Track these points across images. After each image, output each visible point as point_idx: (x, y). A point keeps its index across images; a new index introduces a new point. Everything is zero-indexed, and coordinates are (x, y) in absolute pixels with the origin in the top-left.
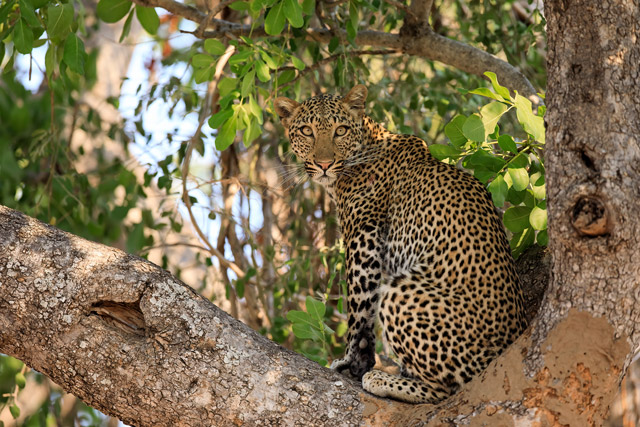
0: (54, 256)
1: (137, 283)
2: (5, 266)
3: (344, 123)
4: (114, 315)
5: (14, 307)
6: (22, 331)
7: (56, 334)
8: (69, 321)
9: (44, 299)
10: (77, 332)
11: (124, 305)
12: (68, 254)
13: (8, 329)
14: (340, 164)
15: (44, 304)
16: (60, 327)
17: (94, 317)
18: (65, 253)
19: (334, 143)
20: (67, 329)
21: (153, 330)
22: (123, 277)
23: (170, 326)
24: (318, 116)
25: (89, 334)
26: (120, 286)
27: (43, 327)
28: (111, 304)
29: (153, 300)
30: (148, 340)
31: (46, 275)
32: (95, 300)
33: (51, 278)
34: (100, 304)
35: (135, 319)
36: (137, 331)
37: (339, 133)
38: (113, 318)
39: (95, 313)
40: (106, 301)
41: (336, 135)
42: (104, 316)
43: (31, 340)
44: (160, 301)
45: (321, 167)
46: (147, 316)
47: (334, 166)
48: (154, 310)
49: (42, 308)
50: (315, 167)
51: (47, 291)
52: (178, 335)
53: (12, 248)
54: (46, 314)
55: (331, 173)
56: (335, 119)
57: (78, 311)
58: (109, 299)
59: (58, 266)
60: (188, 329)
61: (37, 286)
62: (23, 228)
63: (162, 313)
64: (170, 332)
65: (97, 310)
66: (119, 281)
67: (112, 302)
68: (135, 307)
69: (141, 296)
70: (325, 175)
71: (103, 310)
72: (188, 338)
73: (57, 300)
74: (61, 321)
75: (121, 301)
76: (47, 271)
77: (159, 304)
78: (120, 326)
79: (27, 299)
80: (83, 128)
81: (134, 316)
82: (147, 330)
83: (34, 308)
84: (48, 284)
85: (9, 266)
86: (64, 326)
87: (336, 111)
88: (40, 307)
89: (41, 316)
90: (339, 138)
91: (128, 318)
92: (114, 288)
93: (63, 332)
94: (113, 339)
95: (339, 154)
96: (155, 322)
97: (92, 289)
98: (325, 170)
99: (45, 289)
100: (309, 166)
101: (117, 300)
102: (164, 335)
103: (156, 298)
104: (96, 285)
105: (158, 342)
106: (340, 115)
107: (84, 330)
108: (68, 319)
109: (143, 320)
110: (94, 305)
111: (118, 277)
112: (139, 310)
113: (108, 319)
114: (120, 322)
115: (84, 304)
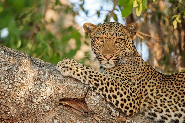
0: (39, 75)
1: (84, 88)
2: (13, 81)
3: (121, 37)
4: (72, 105)
5: (18, 102)
6: (23, 115)
7: (41, 116)
8: (48, 109)
9: (34, 97)
10: (52, 115)
11: (77, 100)
12: (47, 73)
13: (15, 114)
14: (116, 58)
15: (35, 100)
16: (43, 112)
17: (61, 107)
18: (45, 73)
19: (114, 46)
20: (47, 113)
21: (93, 113)
22: (76, 85)
23: (102, 110)
24: (107, 32)
25: (58, 116)
26: (74, 90)
27: (34, 113)
28: (70, 100)
29: (92, 97)
30: (90, 118)
31: (35, 85)
32: (62, 98)
33: (38, 87)
34: (64, 100)
35: (83, 107)
36: (84, 114)
37: (118, 41)
38: (71, 107)
39: (62, 104)
40: (67, 98)
41: (116, 42)
42: (66, 106)
43: (28, 119)
44: (96, 97)
45: (106, 58)
46: (89, 106)
47: (113, 58)
48: (93, 102)
49: (33, 102)
50: (103, 58)
51: (36, 93)
52: (106, 116)
53: (17, 71)
54: (36, 106)
55: (111, 61)
56: (117, 34)
57: (52, 103)
58: (69, 97)
59: (41, 80)
60: (111, 112)
61: (30, 90)
62: (22, 60)
63: (97, 104)
64: (102, 114)
65: (63, 103)
66: (74, 87)
67: (70, 98)
68: (83, 101)
69: (86, 95)
70: (108, 63)
71: (66, 103)
72: (111, 117)
73: (41, 98)
74: (43, 109)
75: (75, 98)
76: (35, 83)
77: (95, 99)
78: (75, 111)
79: (25, 98)
80: (53, 9)
81: (82, 105)
82: (89, 113)
83: (29, 103)
84: (36, 89)
85: (15, 80)
86: (45, 112)
87: (118, 31)
88: (32, 102)
89: (33, 107)
90: (117, 44)
91: (79, 107)
92: (71, 91)
93: (45, 115)
94: (71, 118)
95: (116, 52)
96: (93, 109)
97: (60, 92)
98: (108, 60)
99: (35, 92)
100: (100, 57)
101: (73, 97)
102: (98, 115)
103: (94, 96)
104: (62, 89)
105: (95, 119)
106: (120, 33)
107: (56, 113)
108: (47, 108)
109: (87, 108)
110: (61, 100)
111: (73, 85)
112: (85, 102)
113: (68, 107)
114: (75, 109)
115: (56, 100)
